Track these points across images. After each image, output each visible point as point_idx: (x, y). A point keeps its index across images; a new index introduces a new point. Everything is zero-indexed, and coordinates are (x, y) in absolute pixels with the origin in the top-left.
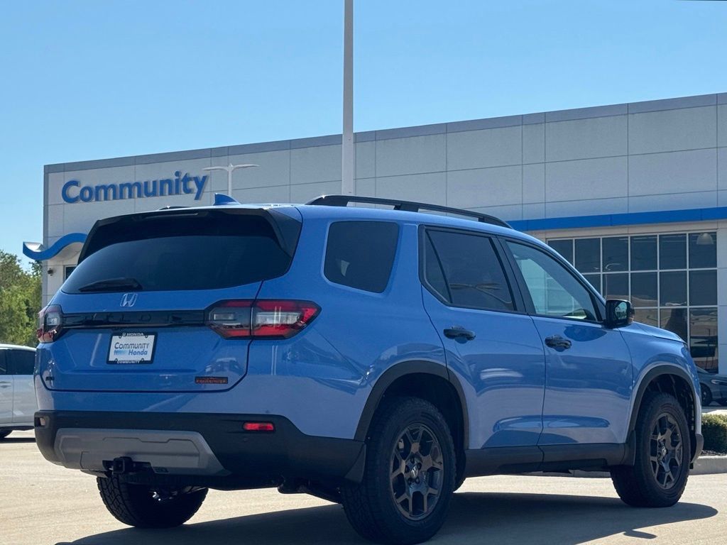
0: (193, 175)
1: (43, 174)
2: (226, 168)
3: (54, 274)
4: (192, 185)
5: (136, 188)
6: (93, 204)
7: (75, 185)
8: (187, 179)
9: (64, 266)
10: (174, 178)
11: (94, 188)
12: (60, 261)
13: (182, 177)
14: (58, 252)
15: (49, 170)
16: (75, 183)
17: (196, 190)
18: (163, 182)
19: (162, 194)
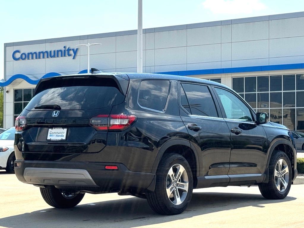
0: (72, 48)
1: (4, 47)
2: (87, 45)
3: (9, 93)
4: (72, 52)
5: (46, 54)
6: (27, 61)
7: (18, 52)
8: (69, 50)
9: (14, 89)
10: (63, 49)
11: (27, 54)
12: (11, 87)
13: (67, 48)
14: (11, 83)
15: (6, 45)
16: (18, 51)
17: (73, 55)
18: (58, 51)
19: (58, 56)
